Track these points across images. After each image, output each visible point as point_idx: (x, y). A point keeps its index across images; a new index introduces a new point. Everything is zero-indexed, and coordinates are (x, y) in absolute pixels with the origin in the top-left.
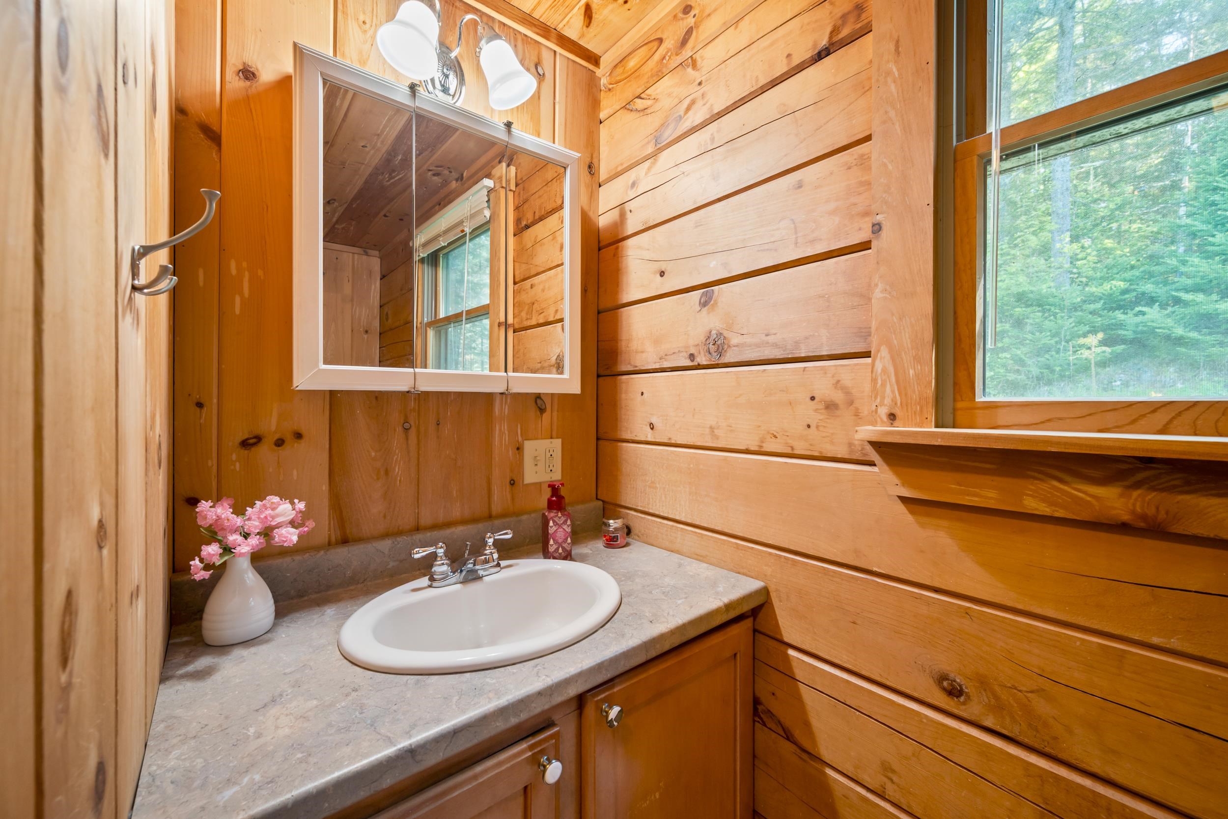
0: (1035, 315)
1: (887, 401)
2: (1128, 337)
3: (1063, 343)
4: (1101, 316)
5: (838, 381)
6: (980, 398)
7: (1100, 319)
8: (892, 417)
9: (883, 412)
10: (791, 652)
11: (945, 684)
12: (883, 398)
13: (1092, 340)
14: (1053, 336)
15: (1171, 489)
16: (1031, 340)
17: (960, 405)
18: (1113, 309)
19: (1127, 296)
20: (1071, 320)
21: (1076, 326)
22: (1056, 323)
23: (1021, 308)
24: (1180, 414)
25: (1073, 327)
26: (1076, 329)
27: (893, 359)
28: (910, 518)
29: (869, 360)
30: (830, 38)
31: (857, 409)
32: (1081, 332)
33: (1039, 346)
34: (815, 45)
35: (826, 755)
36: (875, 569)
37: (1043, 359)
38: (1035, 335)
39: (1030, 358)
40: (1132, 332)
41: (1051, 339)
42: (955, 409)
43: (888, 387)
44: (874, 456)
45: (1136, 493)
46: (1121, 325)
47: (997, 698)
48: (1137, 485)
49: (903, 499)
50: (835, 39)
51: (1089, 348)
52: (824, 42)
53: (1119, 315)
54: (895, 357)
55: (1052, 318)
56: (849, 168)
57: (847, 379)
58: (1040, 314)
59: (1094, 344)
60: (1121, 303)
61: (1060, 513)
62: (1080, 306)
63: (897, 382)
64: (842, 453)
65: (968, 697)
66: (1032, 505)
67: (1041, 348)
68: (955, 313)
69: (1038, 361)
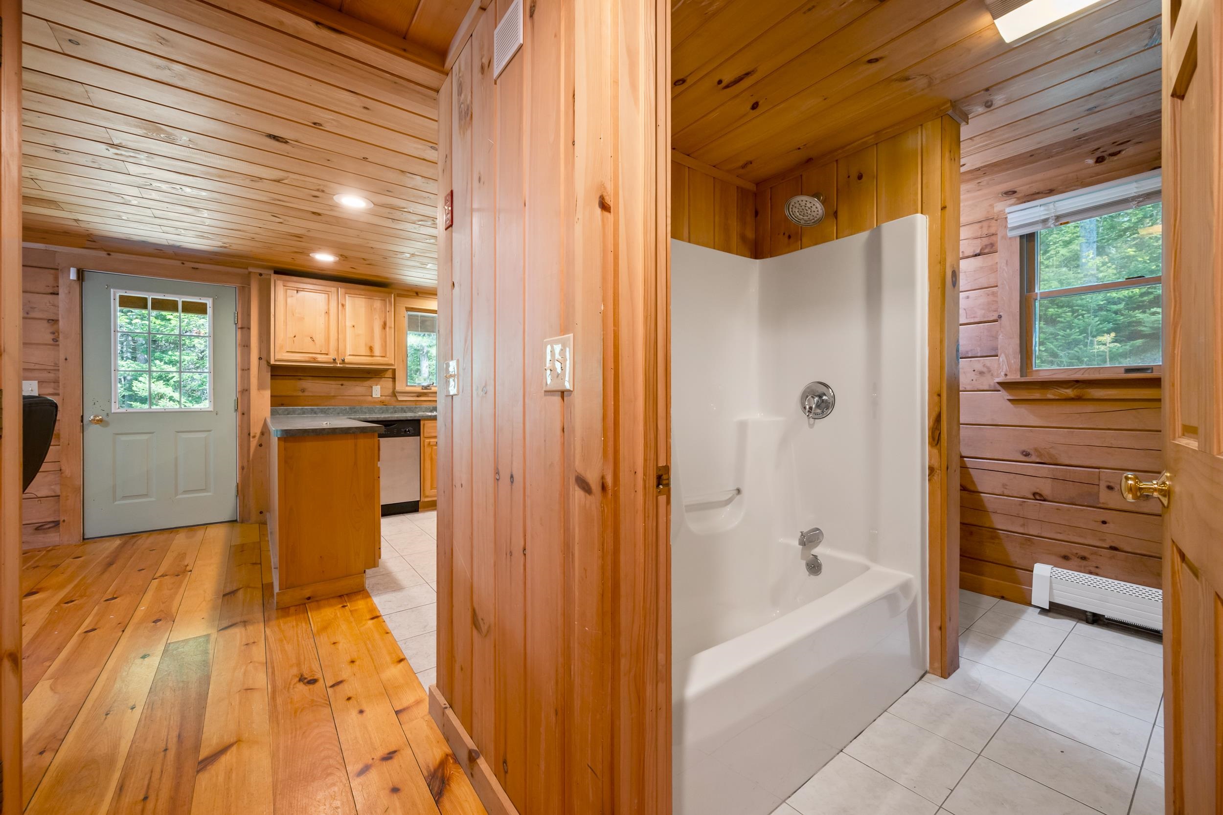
0: (1066, 315)
1: (1004, 370)
2: (1147, 332)
3: (1090, 338)
4: (1122, 315)
5: (984, 365)
6: (1034, 369)
7: (1122, 318)
8: (1006, 375)
9: (1003, 374)
10: (965, 459)
11: (1024, 453)
12: (1003, 369)
13: (1107, 338)
14: (1081, 333)
15: (1083, 388)
16: (1063, 336)
17: (1028, 371)
18: (1134, 309)
19: (1145, 298)
20: (1097, 319)
21: (1101, 324)
22: (1084, 321)
23: (1054, 308)
24: (1086, 371)
25: (1099, 325)
26: (1101, 326)
27: (1006, 357)
28: (1012, 406)
29: (997, 357)
30: (981, 250)
31: (992, 373)
32: (1106, 329)
33: (1069, 341)
34: (974, 251)
35: (980, 489)
36: (1000, 424)
37: (1072, 352)
38: (1066, 331)
39: (1062, 350)
40: (1149, 328)
41: (1079, 335)
42: (1026, 372)
43: (1004, 366)
44: (999, 388)
45: (1075, 391)
46: (1139, 323)
47: (1040, 452)
48: (1075, 389)
49: (1009, 400)
50: (982, 252)
51: (1105, 344)
52: (978, 251)
53: (1139, 315)
54: (1007, 356)
55: (1080, 317)
56: (988, 295)
57: (988, 364)
58: (1070, 314)
59: (1108, 342)
60: (1141, 304)
61: (1057, 398)
62: (1105, 307)
63: (1007, 364)
64: (986, 388)
65: (1032, 455)
66: (1050, 396)
67: (1071, 342)
68: (1026, 344)
69: (1069, 353)
